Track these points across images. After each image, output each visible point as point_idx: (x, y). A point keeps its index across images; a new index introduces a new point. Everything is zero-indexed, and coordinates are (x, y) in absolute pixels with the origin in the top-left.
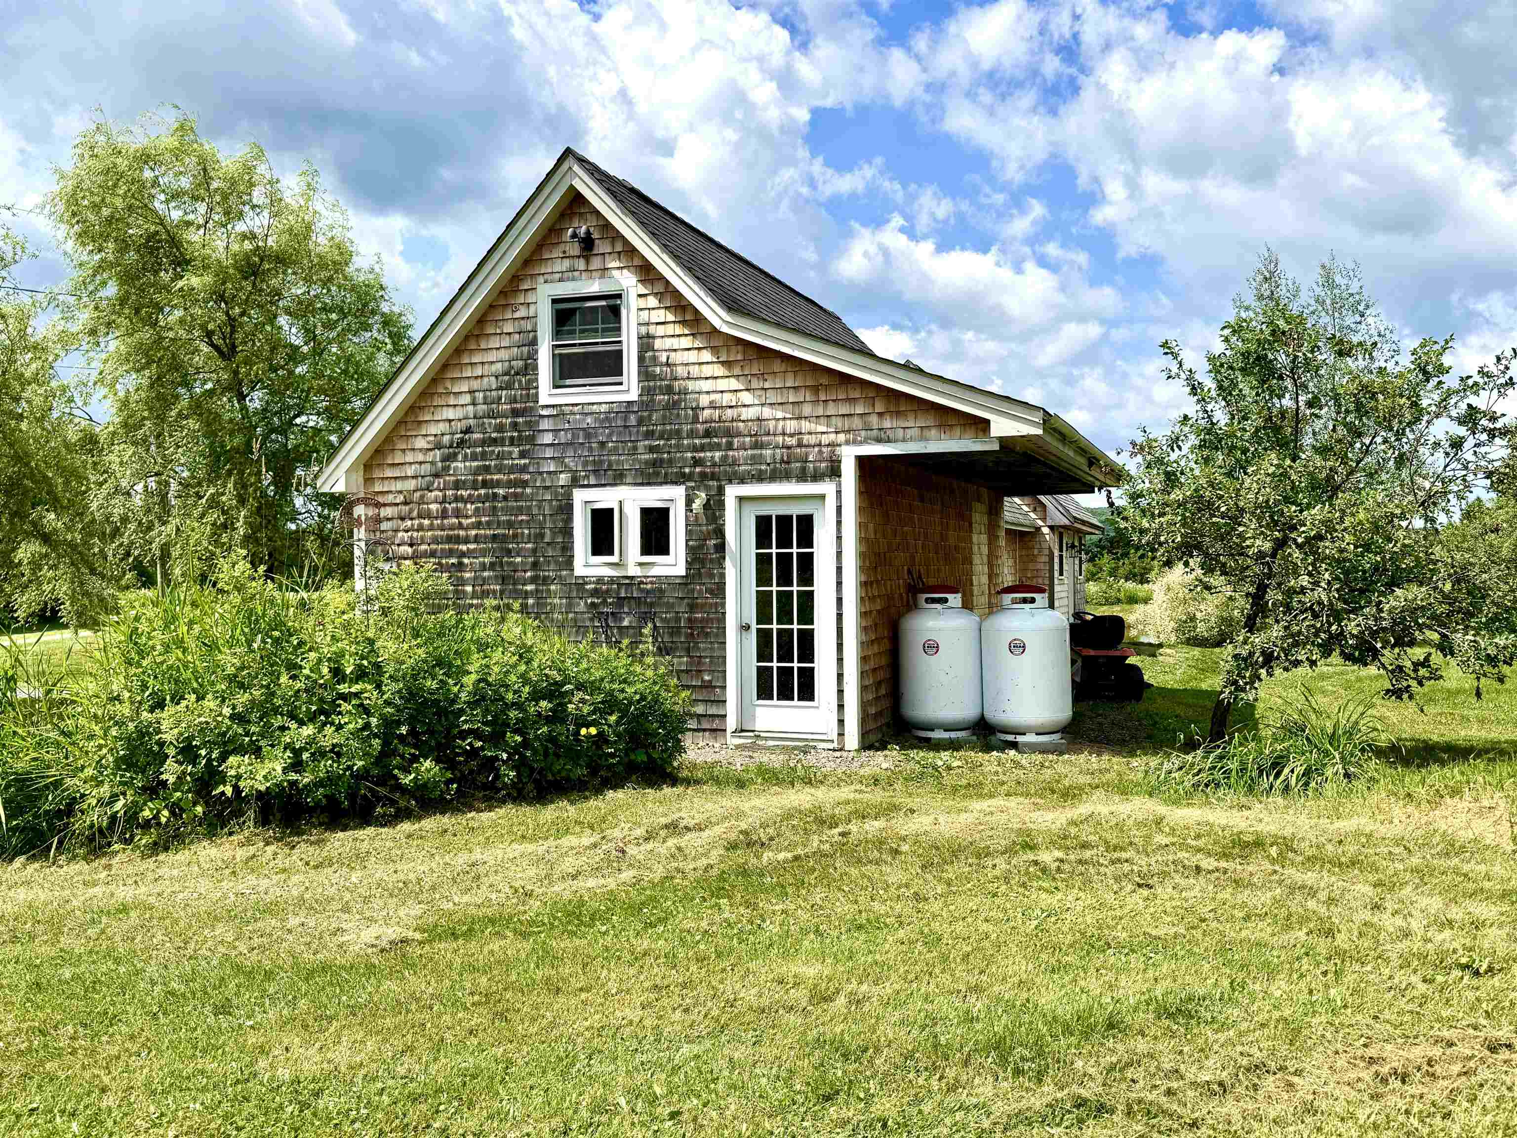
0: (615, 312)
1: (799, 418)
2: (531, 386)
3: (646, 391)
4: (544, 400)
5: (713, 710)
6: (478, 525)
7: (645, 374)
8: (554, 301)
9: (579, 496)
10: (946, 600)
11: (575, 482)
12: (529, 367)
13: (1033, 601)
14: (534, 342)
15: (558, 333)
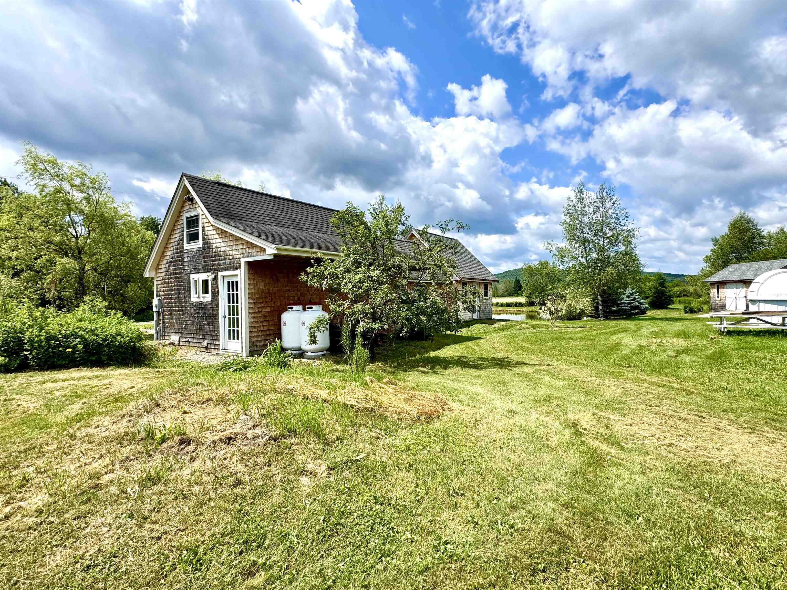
0: (197, 219)
1: (233, 250)
2: (183, 244)
3: (204, 244)
4: (185, 248)
5: (217, 343)
6: (174, 286)
7: (204, 239)
8: (187, 218)
9: (192, 276)
10: (292, 308)
11: (191, 273)
12: (182, 239)
13: (311, 308)
14: (183, 231)
15: (188, 228)
